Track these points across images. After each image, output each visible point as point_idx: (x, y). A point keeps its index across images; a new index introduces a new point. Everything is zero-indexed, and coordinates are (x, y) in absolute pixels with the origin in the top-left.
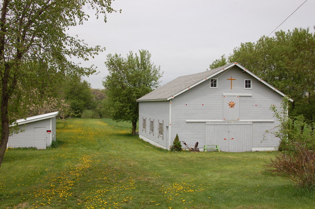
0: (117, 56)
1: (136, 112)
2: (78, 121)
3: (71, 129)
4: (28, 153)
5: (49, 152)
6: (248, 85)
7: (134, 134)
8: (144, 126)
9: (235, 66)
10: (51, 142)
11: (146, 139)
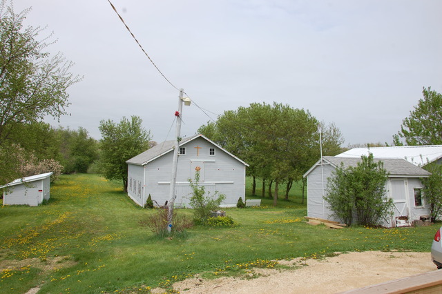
0: (109, 122)
1: (126, 172)
2: (82, 177)
3: (70, 185)
4: (20, 209)
5: (39, 209)
6: (212, 152)
7: (125, 192)
8: (131, 186)
9: (200, 137)
10: (42, 200)
11: (132, 198)
